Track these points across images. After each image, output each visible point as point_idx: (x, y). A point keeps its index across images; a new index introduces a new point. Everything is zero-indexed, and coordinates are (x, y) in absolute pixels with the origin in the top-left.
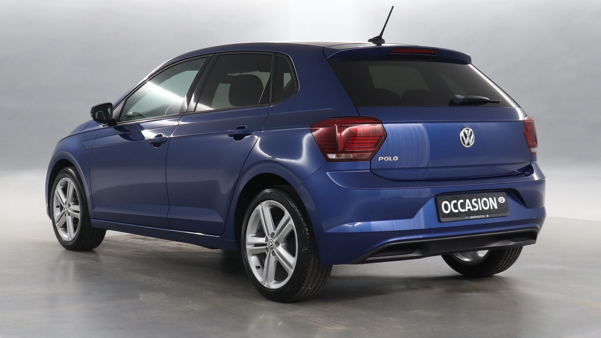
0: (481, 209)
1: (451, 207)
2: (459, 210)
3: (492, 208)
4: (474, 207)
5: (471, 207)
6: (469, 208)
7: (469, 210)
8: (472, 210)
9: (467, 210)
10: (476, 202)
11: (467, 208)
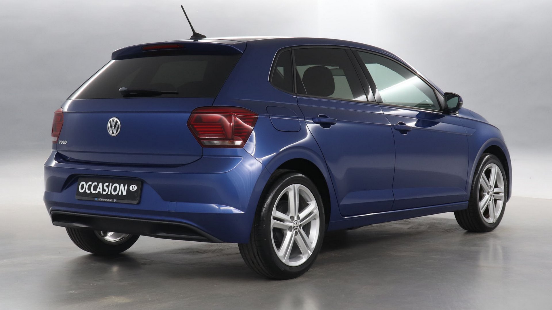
0: (109, 193)
1: (86, 187)
2: (91, 191)
3: (120, 194)
4: (104, 190)
5: (101, 190)
6: (99, 190)
7: (99, 192)
8: (101, 193)
9: (97, 192)
10: (108, 187)
11: (98, 190)
